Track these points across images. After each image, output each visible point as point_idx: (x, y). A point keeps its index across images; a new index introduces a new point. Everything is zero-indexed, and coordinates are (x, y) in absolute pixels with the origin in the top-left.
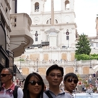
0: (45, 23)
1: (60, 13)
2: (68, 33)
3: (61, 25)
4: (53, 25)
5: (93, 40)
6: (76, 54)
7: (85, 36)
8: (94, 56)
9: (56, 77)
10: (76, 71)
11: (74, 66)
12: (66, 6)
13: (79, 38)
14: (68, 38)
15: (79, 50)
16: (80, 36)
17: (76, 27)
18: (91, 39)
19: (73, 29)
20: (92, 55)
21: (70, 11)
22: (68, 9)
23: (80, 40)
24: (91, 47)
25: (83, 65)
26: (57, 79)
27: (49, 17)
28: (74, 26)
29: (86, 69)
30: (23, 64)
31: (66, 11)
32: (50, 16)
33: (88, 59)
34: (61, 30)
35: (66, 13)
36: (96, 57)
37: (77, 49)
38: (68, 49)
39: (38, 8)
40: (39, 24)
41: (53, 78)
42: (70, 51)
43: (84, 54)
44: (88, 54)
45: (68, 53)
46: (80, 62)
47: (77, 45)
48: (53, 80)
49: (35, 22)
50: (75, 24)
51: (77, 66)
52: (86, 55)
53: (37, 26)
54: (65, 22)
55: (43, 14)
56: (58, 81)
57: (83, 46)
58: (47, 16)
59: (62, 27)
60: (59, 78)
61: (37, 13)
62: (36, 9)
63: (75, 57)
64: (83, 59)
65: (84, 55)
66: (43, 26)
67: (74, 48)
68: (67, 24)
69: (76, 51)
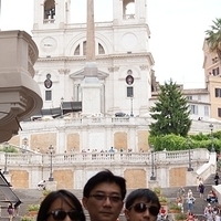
0: (70, 53)
1: (111, 28)
2: (130, 79)
3: (111, 58)
4: (91, 59)
5: (195, 98)
6: (153, 134)
7: (175, 87)
8: (199, 138)
9: (108, 202)
10: (153, 178)
11: (147, 165)
12: (125, 9)
13: (160, 92)
14: (130, 92)
15: (159, 123)
16: (162, 88)
17: (152, 63)
18: (190, 95)
19: (143, 68)
20: (193, 137)
21: (136, 21)
22: (132, 16)
23: (162, 97)
24: (191, 117)
25: (169, 164)
27: (80, 38)
28: (147, 60)
29: (177, 173)
30: (12, 161)
31: (125, 22)
32: (85, 34)
33: (184, 148)
34: (112, 70)
35: (127, 27)
36: (204, 142)
37: (155, 121)
38: (132, 121)
39: (53, 14)
40: (54, 54)
42: (135, 127)
43: (172, 135)
44: (184, 134)
45: (132, 131)
46: (162, 156)
47: (154, 110)
48: (101, 209)
49: (44, 50)
50: (149, 56)
51: (155, 166)
52: (179, 137)
53: (49, 60)
54: (123, 51)
55: (65, 29)
57: (169, 112)
58: (75, 34)
59: (116, 63)
61: (49, 26)
62: (46, 16)
63: (150, 142)
64: (170, 146)
65: (174, 138)
66: (66, 60)
67: (145, 118)
68: (130, 55)
69: (153, 126)
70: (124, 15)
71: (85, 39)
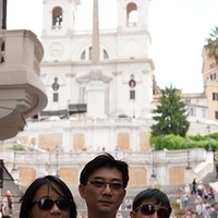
0: (77, 58)
1: (115, 35)
2: (132, 83)
3: (115, 63)
4: (96, 63)
5: (193, 102)
6: (154, 134)
7: (174, 91)
8: (196, 139)
9: (108, 189)
10: (153, 176)
11: (147, 163)
12: (128, 16)
13: (161, 95)
14: (132, 95)
15: (159, 125)
16: (162, 91)
17: (153, 68)
18: (188, 99)
19: (145, 72)
20: (191, 138)
21: (138, 28)
22: (135, 24)
23: (163, 100)
24: (189, 119)
25: (169, 163)
26: (110, 195)
27: (86, 44)
28: (148, 65)
29: (177, 171)
30: (22, 159)
32: (91, 40)
33: (183, 148)
34: (116, 74)
35: (131, 33)
36: (201, 143)
37: (156, 123)
38: (134, 123)
39: (61, 20)
40: (62, 59)
41: (99, 190)
42: (137, 128)
43: (172, 135)
44: (183, 134)
45: (134, 132)
46: (163, 155)
47: (155, 112)
48: (100, 197)
49: (52, 55)
50: (150, 62)
51: (156, 165)
52: (178, 138)
53: (56, 64)
54: (126, 56)
55: (71, 35)
56: (113, 199)
57: (169, 114)
58: (81, 40)
59: (120, 68)
60: (116, 193)
61: (57, 32)
62: (54, 23)
63: (151, 142)
64: (169, 146)
65: (173, 138)
66: (73, 65)
67: (147, 120)
68: (132, 61)
69: (154, 127)
70: (128, 23)
71: (91, 45)
